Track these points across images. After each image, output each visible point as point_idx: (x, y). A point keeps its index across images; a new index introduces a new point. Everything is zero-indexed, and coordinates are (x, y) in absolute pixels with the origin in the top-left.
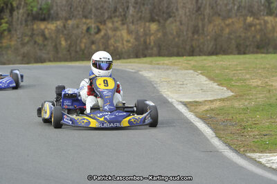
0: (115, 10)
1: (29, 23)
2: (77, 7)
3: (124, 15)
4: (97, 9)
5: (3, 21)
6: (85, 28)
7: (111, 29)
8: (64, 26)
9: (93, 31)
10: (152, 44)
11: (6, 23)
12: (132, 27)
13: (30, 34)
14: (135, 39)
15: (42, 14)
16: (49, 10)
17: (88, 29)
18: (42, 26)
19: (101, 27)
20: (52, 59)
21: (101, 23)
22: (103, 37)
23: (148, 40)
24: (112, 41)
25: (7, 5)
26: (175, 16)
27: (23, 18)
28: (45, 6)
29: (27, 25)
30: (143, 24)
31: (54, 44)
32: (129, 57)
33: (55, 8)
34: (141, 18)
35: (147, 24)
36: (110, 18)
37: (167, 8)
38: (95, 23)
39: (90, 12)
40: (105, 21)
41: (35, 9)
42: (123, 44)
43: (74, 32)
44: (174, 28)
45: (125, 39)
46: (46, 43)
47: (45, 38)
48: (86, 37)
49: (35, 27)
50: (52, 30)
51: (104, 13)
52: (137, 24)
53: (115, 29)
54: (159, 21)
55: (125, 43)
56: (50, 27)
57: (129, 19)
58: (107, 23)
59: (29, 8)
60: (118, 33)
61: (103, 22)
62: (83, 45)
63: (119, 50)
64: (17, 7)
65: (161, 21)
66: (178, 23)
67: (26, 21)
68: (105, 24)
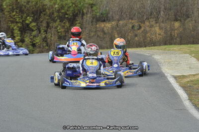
0: (151, 14)
1: (94, 23)
2: (125, 12)
3: (157, 17)
4: (139, 13)
5: (77, 22)
6: (131, 26)
7: (148, 26)
8: (117, 25)
9: (136, 28)
10: (176, 36)
11: (79, 23)
12: (163, 25)
13: (94, 30)
14: (164, 32)
15: (103, 17)
16: (107, 14)
17: (133, 27)
18: (102, 25)
19: (142, 25)
20: (109, 47)
21: (141, 22)
22: (142, 32)
23: (173, 34)
24: (148, 35)
25: (80, 12)
26: (191, 17)
27: (90, 20)
28: (104, 12)
29: (92, 25)
30: (169, 22)
31: (110, 37)
32: (160, 45)
33: (111, 13)
34: (168, 19)
35: (172, 23)
36: (148, 19)
37: (186, 11)
38: (137, 23)
39: (134, 15)
40: (144, 21)
41: (98, 14)
42: (156, 36)
43: (124, 29)
44: (190, 25)
45: (158, 33)
46: (105, 36)
47: (105, 33)
48: (132, 32)
49: (98, 25)
50: (108, 27)
51: (143, 15)
52: (166, 23)
53: (151, 26)
54: (181, 21)
55: (157, 35)
56: (108, 26)
57: (161, 19)
58: (146, 22)
59: (94, 13)
60: (153, 29)
61: (143, 22)
62: (129, 37)
63: (154, 40)
64: (86, 13)
65: (183, 21)
66: (194, 22)
67: (92, 22)
68: (144, 23)
